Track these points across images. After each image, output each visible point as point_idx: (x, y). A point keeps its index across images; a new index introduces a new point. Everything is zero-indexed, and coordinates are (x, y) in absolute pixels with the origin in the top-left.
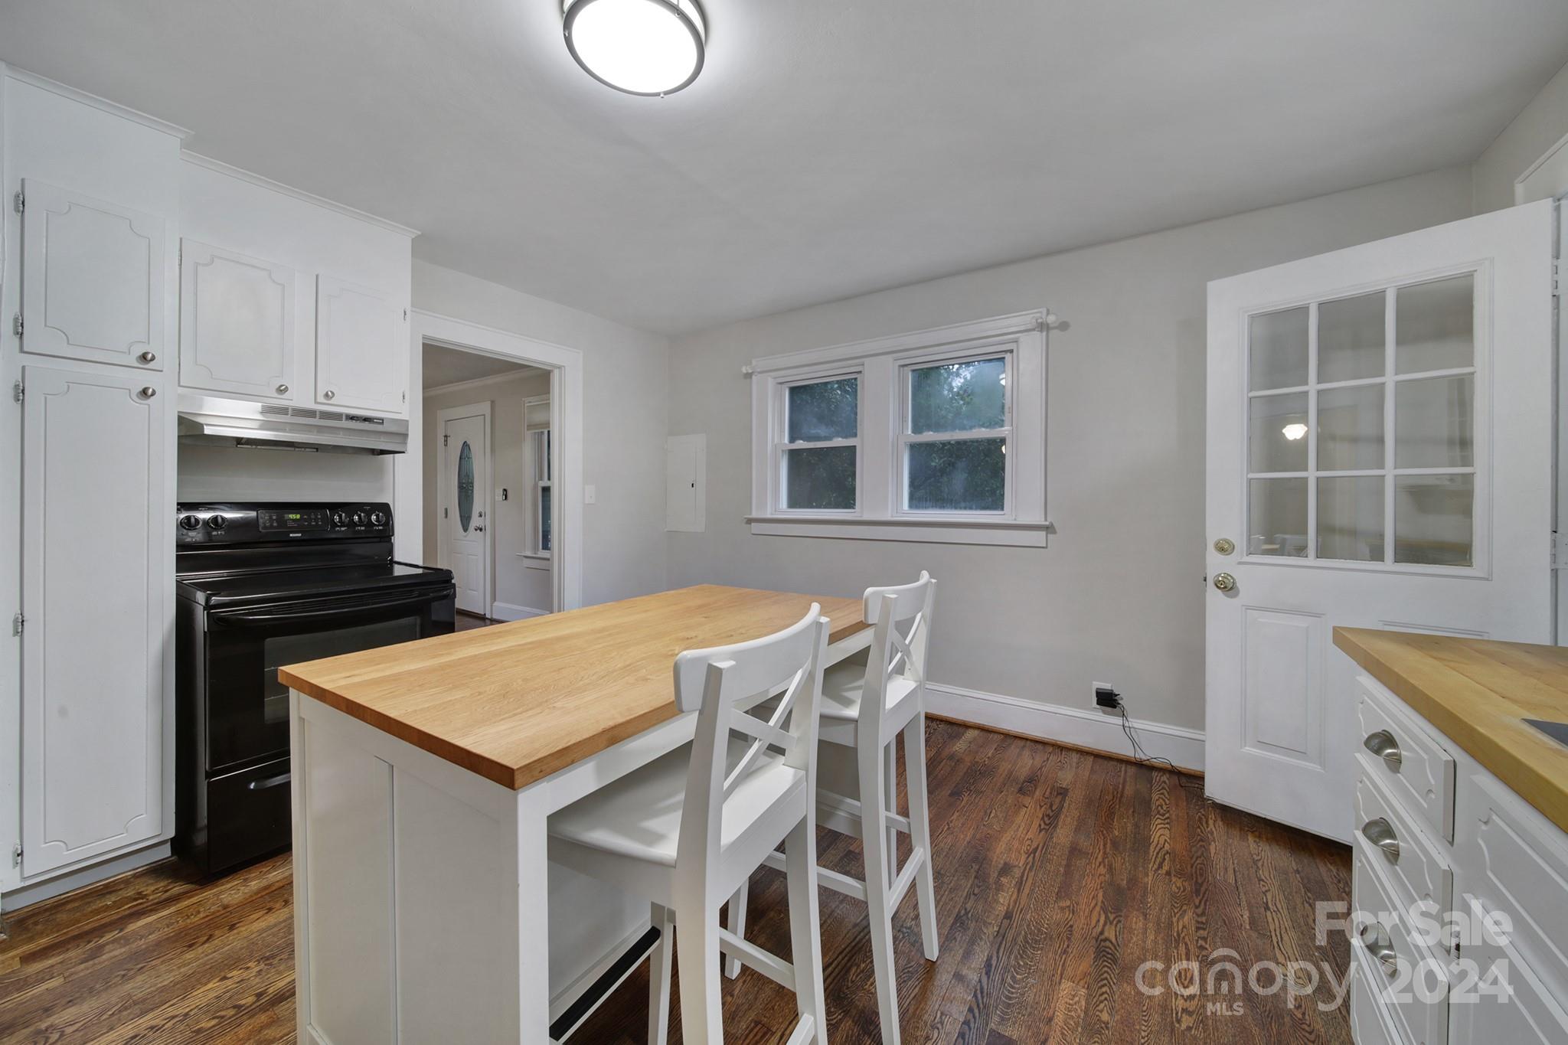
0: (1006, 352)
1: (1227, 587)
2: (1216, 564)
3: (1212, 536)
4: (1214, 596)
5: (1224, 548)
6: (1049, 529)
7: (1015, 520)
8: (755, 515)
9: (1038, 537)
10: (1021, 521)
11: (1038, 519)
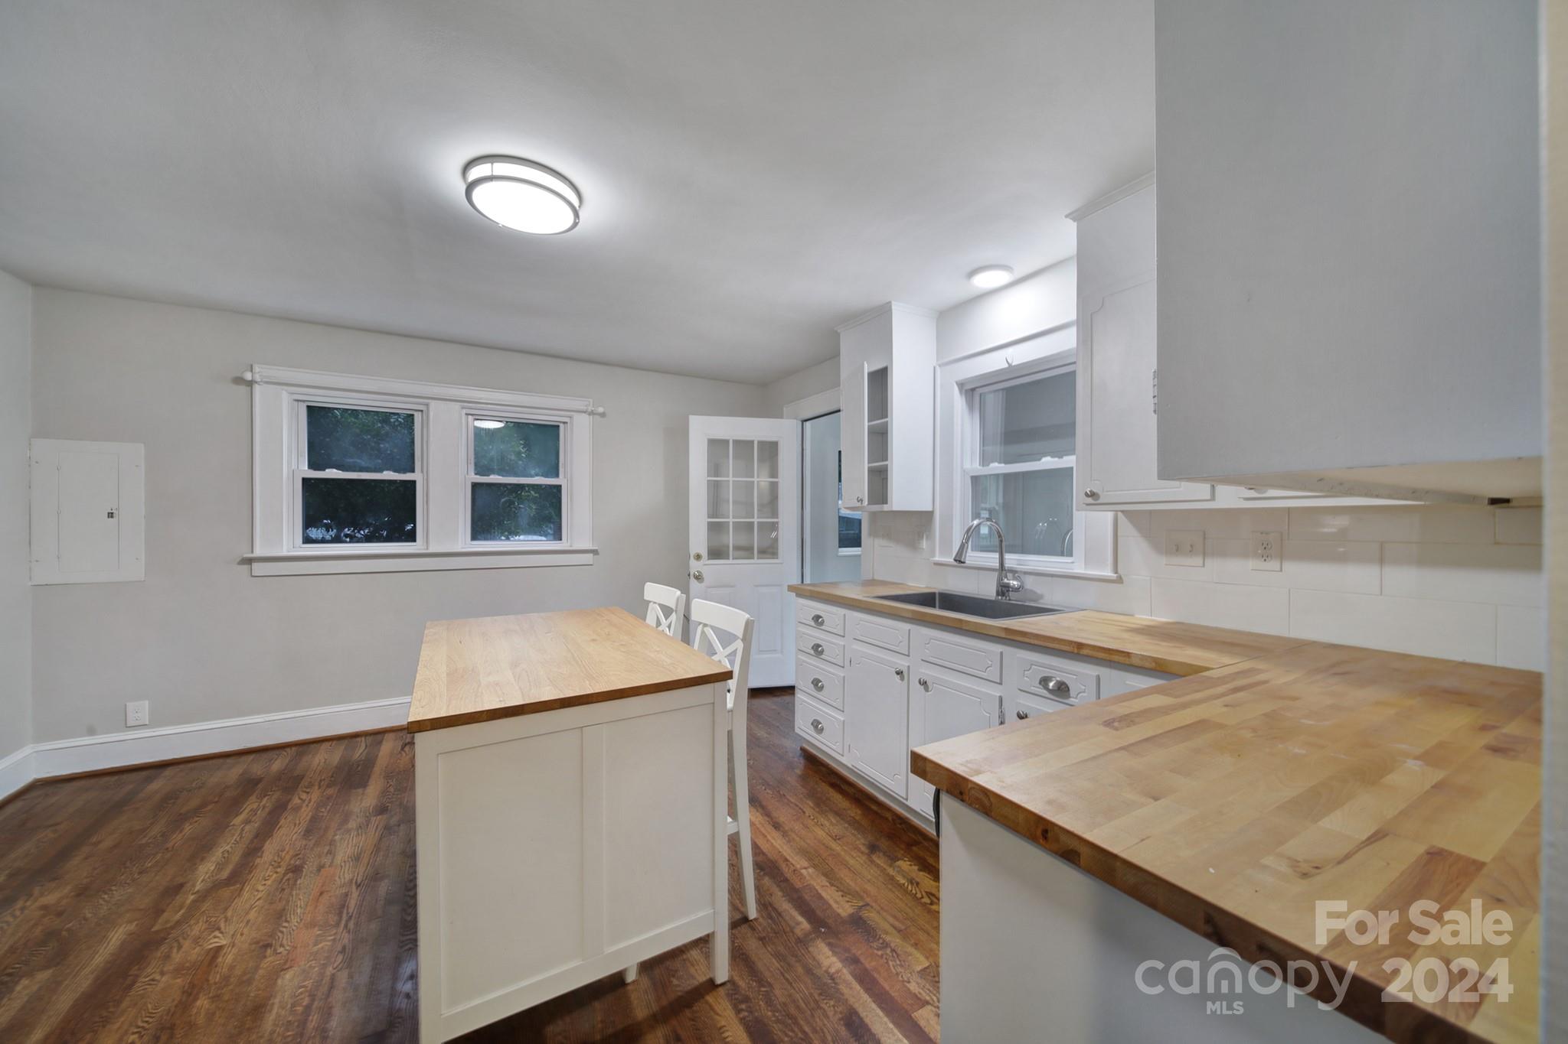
0: (560, 422)
1: (699, 578)
2: (695, 566)
3: (693, 552)
4: (693, 582)
5: (698, 557)
6: (595, 552)
7: (571, 546)
8: (259, 552)
9: (588, 558)
10: (576, 547)
11: (587, 545)
